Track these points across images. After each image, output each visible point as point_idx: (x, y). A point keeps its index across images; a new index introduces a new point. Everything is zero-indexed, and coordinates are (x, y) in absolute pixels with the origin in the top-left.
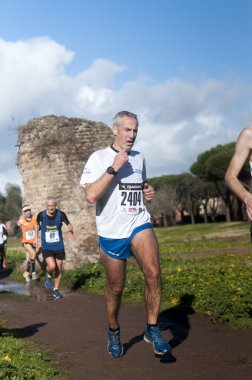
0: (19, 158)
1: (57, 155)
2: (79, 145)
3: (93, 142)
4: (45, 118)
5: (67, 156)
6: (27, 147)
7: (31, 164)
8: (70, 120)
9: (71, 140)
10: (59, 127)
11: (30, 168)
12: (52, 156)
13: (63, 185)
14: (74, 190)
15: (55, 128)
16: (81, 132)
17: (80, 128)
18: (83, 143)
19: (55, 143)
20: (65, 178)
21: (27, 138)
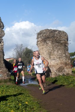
0: (37, 43)
1: (49, 42)
2: (56, 38)
3: (60, 37)
4: (45, 30)
5: (52, 42)
6: (40, 39)
7: (41, 45)
8: (53, 30)
9: (53, 37)
10: (50, 33)
11: (41, 46)
12: (48, 42)
13: (51, 51)
14: (55, 52)
15: (48, 33)
16: (57, 34)
17: (56, 33)
18: (57, 38)
19: (48, 38)
20: (52, 49)
21: (39, 36)
